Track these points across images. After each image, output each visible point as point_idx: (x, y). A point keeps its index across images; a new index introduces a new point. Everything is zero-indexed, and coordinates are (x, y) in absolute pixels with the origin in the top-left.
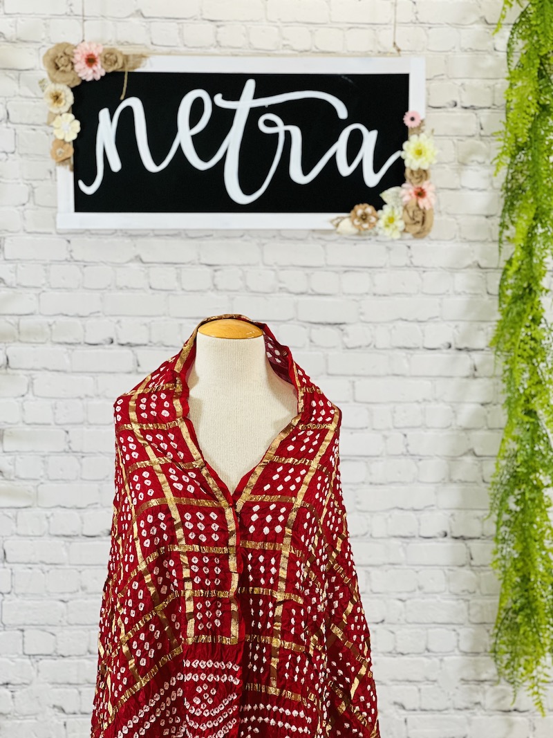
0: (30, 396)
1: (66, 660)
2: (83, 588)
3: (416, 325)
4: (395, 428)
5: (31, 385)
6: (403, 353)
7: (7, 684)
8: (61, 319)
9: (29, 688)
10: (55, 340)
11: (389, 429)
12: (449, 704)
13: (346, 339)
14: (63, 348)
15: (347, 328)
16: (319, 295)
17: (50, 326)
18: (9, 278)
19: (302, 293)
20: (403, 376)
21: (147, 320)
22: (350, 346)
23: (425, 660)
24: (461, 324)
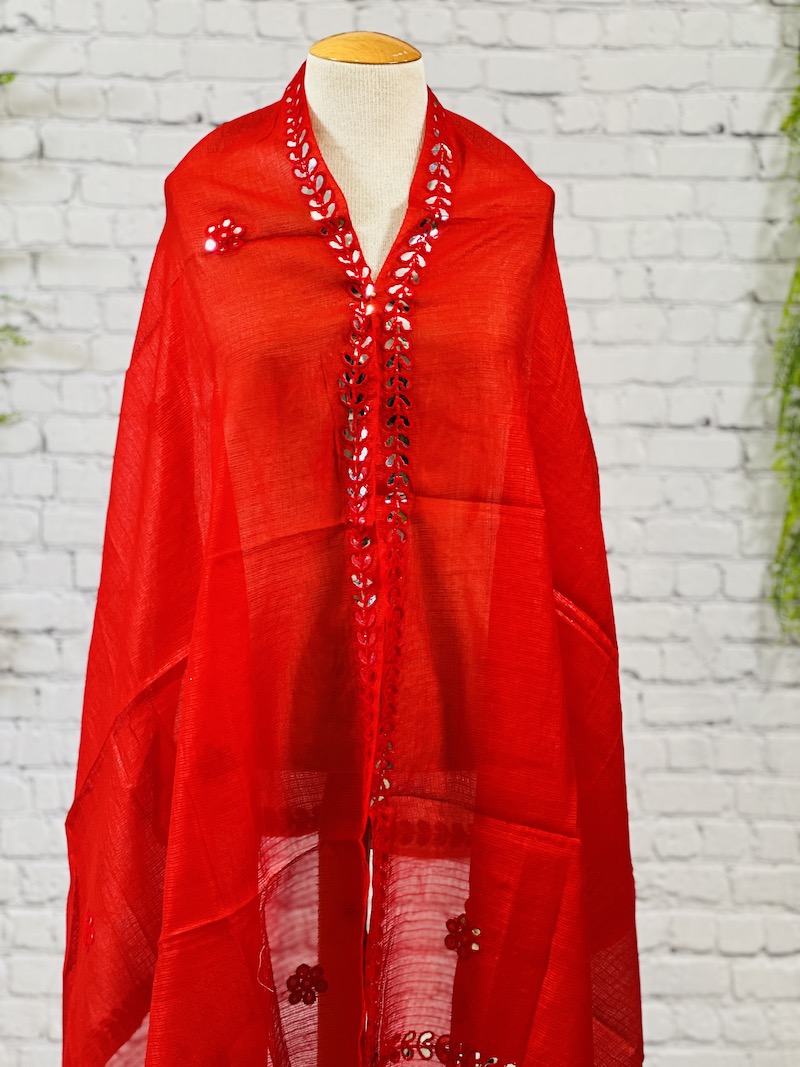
0: (76, 202)
3: (669, 97)
4: (634, 258)
5: (77, 185)
6: (647, 141)
7: (51, 631)
8: (122, 83)
10: (114, 114)
11: (623, 260)
12: (705, 673)
13: (560, 119)
14: (125, 129)
15: (563, 102)
16: (520, 48)
17: (105, 93)
18: (42, 17)
19: (493, 46)
20: (647, 177)
21: (254, 86)
22: (566, 129)
23: (671, 609)
24: (741, 95)
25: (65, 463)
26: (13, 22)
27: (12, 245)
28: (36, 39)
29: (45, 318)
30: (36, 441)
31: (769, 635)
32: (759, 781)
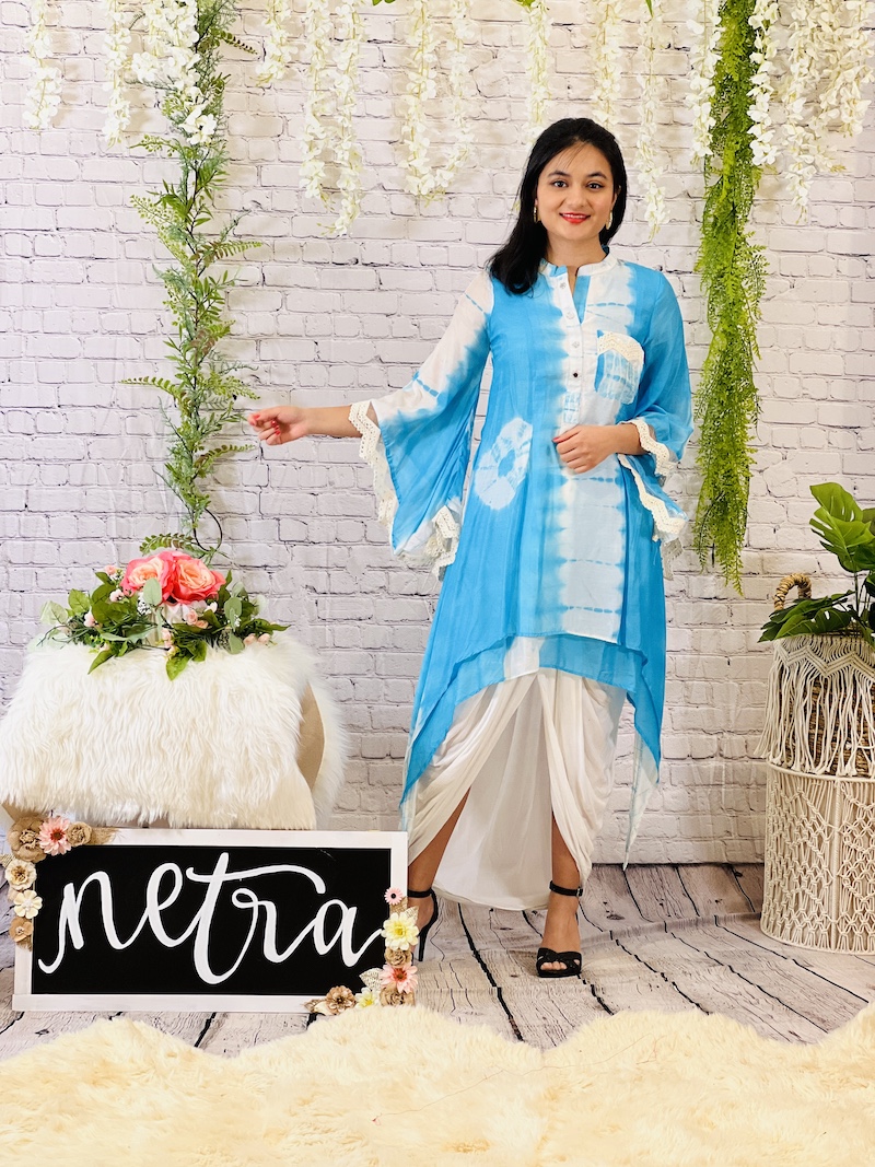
0: (283, 310)
1: (316, 546)
2: (331, 484)
3: (631, 249)
5: (284, 301)
7: (266, 566)
8: (311, 240)
9: (285, 570)
10: (306, 259)
14: (313, 267)
17: (301, 247)
18: (266, 204)
21: (388, 243)
24: (671, 249)
25: (273, 465)
26: (248, 206)
27: (246, 335)
28: (263, 216)
29: (264, 378)
30: (258, 452)
31: (693, 569)
32: (688, 656)
